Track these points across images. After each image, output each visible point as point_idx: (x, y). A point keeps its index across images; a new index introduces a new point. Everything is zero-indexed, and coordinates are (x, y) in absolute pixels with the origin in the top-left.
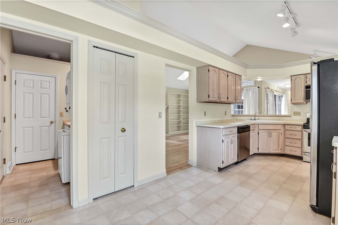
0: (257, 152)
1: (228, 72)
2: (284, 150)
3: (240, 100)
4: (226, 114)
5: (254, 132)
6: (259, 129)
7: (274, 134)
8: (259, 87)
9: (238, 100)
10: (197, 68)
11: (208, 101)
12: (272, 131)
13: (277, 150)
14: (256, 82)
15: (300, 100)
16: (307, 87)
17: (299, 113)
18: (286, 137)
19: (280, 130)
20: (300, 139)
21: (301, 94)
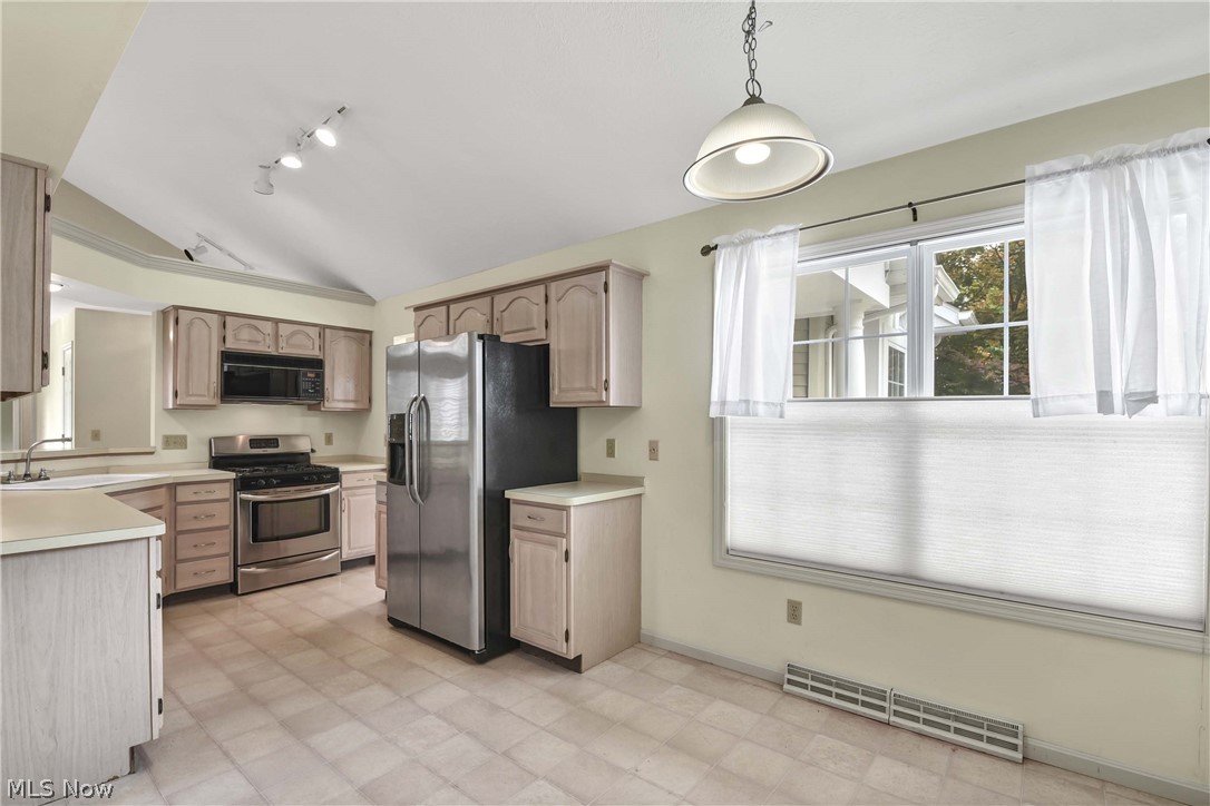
2: (173, 583)
15: (204, 396)
16: (226, 356)
17: (184, 438)
18: (178, 529)
19: (160, 507)
20: (226, 527)
21: (209, 375)
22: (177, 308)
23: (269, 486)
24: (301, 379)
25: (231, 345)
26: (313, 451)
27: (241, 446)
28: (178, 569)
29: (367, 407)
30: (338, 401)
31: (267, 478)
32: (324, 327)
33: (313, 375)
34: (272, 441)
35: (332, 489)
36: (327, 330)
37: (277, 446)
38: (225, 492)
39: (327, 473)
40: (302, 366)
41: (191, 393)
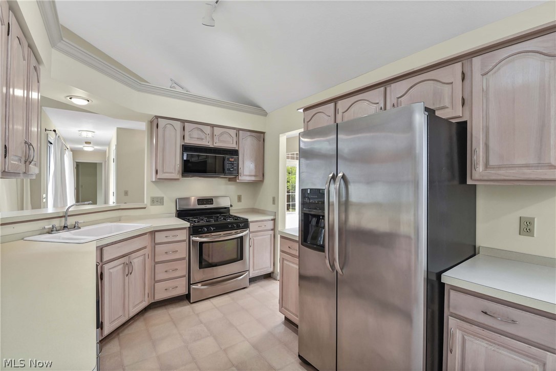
2: (154, 295)
6: (104, 260)
7: (137, 261)
12: (133, 255)
13: (142, 302)
16: (186, 148)
17: (162, 198)
18: (156, 260)
19: (145, 248)
20: (183, 259)
21: (175, 160)
22: (157, 117)
23: (209, 232)
24: (226, 162)
25: (189, 141)
26: (231, 206)
27: (193, 204)
28: (156, 286)
29: (261, 179)
30: (246, 175)
31: (207, 226)
32: (239, 130)
33: (233, 160)
34: (209, 201)
35: (244, 233)
36: (240, 131)
37: (213, 203)
38: (183, 235)
39: (241, 223)
40: (227, 154)
41: (165, 171)
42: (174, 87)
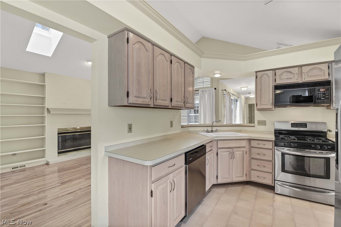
0: (215, 183)
1: (171, 55)
2: (250, 177)
3: (192, 104)
4: (172, 125)
5: (211, 154)
6: (218, 147)
7: (238, 153)
8: (215, 89)
9: (189, 103)
10: (109, 37)
11: (126, 104)
12: (235, 149)
13: (241, 177)
14: (213, 79)
15: (268, 105)
16: (277, 87)
17: (265, 121)
18: (252, 157)
19: (244, 147)
20: (270, 161)
21: (269, 96)
22: (256, 72)
23: (291, 147)
25: (279, 82)
26: (328, 130)
28: (252, 172)
32: (331, 62)
33: (324, 90)
34: (303, 125)
35: (332, 155)
37: (306, 127)
38: (270, 146)
40: (317, 86)
41: (262, 104)
42: (280, 47)
